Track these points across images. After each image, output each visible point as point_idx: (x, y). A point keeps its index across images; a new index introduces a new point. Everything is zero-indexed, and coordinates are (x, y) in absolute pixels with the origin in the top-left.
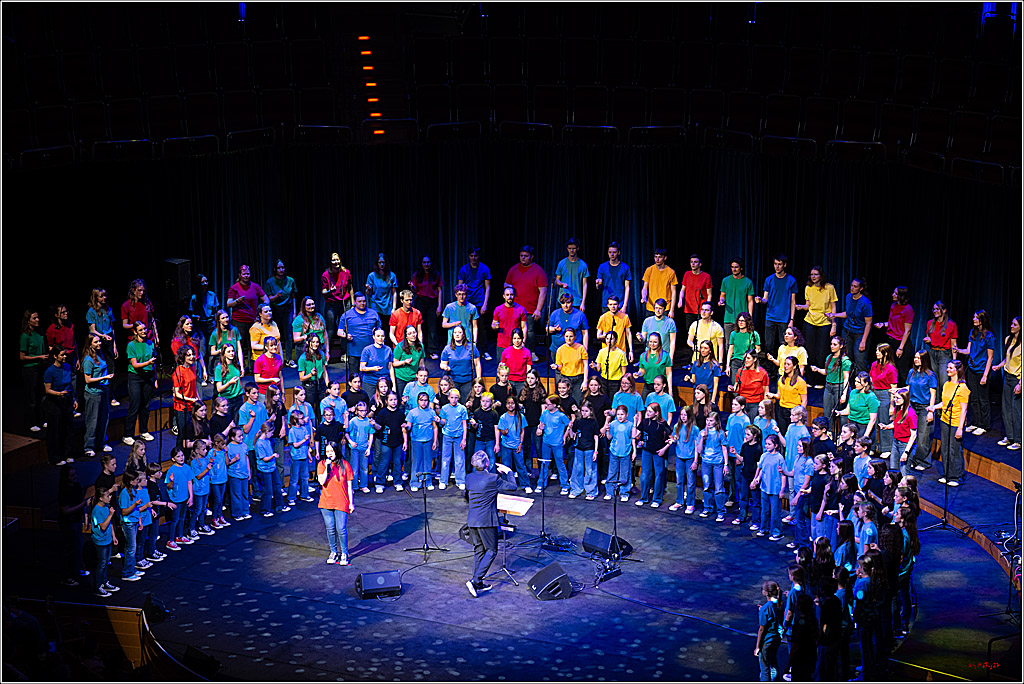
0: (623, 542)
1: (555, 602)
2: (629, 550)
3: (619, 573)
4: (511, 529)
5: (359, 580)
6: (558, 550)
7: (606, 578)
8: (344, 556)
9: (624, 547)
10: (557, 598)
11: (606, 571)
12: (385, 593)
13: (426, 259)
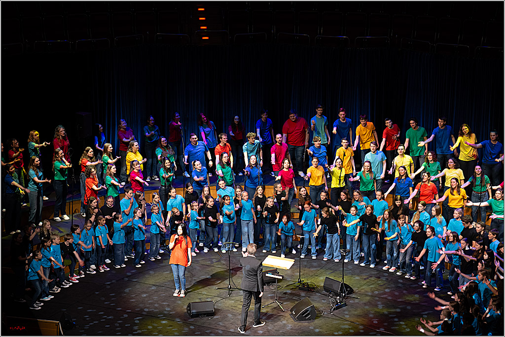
0: (347, 286)
1: (306, 321)
2: (351, 291)
3: (345, 305)
4: (281, 278)
5: (189, 306)
6: (309, 291)
7: (337, 308)
8: (183, 292)
9: (349, 289)
10: (307, 320)
11: (337, 304)
12: (204, 314)
13: (236, 117)
